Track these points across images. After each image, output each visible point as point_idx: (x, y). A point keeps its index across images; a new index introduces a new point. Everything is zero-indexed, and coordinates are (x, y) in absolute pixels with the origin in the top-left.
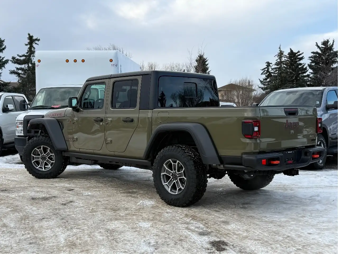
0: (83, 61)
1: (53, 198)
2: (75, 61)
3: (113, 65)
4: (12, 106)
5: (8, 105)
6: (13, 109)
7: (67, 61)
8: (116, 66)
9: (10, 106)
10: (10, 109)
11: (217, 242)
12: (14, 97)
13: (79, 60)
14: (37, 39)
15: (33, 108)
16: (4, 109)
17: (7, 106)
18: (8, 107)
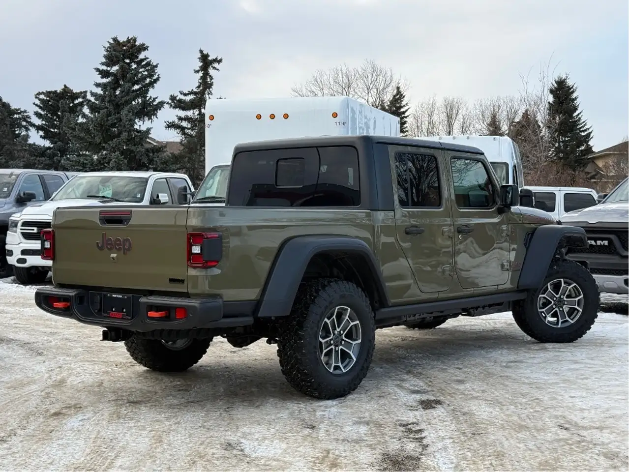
0: (286, 116)
1: (219, 344)
2: (273, 117)
3: (338, 124)
4: (165, 197)
5: (160, 194)
6: (167, 201)
7: (259, 117)
8: (344, 124)
9: (162, 196)
10: (162, 202)
11: (430, 401)
12: (169, 180)
13: (279, 117)
14: (216, 59)
15: (198, 201)
16: (153, 201)
17: (158, 196)
18: (160, 198)
